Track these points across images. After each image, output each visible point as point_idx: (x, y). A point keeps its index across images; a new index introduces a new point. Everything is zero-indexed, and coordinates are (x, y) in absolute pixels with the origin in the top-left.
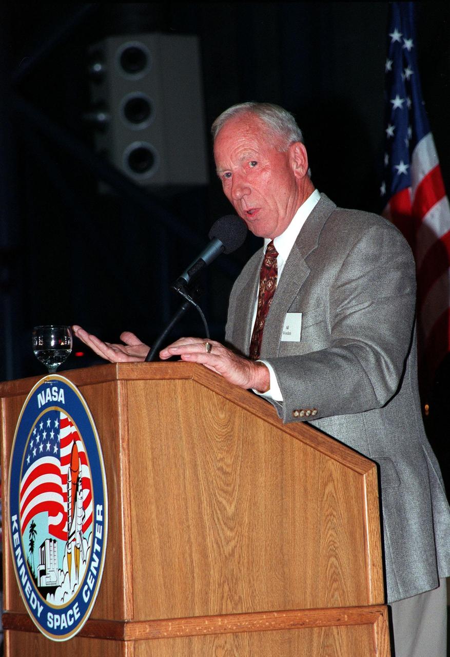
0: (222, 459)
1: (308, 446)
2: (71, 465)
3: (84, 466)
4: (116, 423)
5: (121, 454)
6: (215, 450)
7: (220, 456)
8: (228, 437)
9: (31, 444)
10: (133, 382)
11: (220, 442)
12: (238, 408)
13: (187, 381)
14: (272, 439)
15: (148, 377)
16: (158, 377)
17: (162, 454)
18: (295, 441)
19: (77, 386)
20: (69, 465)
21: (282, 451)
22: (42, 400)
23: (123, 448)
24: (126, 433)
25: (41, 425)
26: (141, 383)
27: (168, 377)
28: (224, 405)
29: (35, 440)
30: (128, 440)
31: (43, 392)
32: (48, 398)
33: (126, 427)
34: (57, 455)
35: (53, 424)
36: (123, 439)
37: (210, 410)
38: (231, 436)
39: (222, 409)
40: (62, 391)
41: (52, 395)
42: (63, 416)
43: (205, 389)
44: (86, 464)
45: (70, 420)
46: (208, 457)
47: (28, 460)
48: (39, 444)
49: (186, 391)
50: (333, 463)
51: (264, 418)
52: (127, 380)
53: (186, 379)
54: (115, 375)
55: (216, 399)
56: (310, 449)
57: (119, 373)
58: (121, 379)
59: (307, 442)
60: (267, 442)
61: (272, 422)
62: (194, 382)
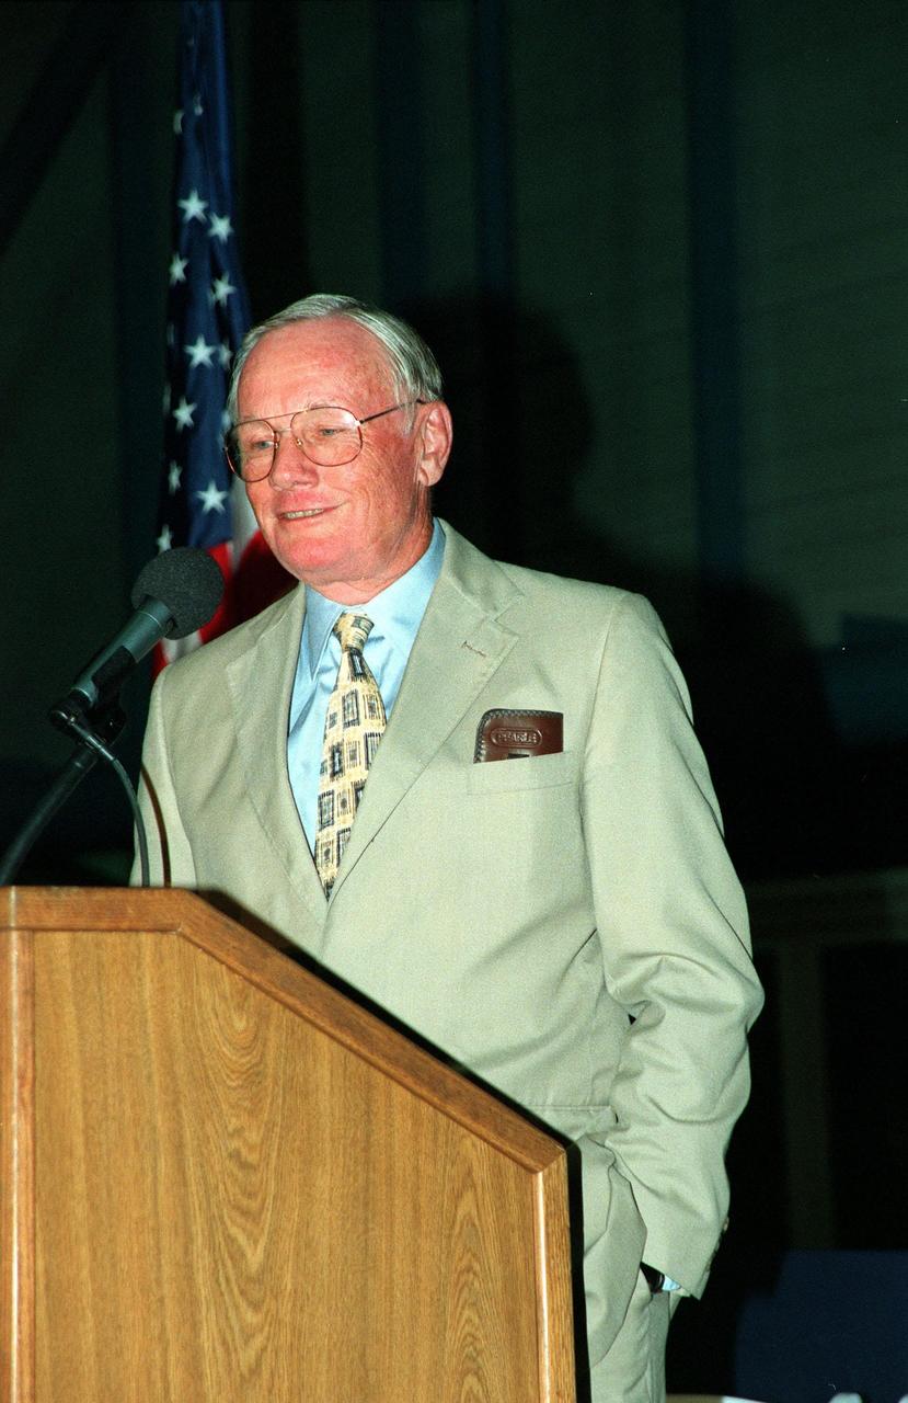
0: (238, 1132)
1: (422, 1102)
5: (15, 1116)
6: (225, 1107)
7: (233, 1123)
8: (253, 1075)
10: (46, 935)
11: (235, 1089)
12: (276, 1006)
13: (165, 937)
14: (347, 1083)
15: (81, 922)
16: (103, 925)
17: (106, 1118)
18: (397, 1090)
21: (367, 1112)
23: (21, 1100)
24: (30, 1063)
26: (62, 939)
27: (125, 925)
28: (246, 997)
30: (34, 1079)
33: (30, 1049)
36: (22, 1077)
37: (214, 1009)
38: (257, 1075)
39: (240, 1007)
43: (205, 957)
46: (208, 1123)
49: (162, 961)
50: (474, 1145)
51: (329, 1029)
52: (34, 930)
53: (164, 930)
54: (6, 916)
55: (227, 982)
56: (426, 1110)
57: (18, 913)
58: (18, 929)
59: (424, 1092)
60: (336, 1090)
61: (349, 1041)
62: (181, 940)
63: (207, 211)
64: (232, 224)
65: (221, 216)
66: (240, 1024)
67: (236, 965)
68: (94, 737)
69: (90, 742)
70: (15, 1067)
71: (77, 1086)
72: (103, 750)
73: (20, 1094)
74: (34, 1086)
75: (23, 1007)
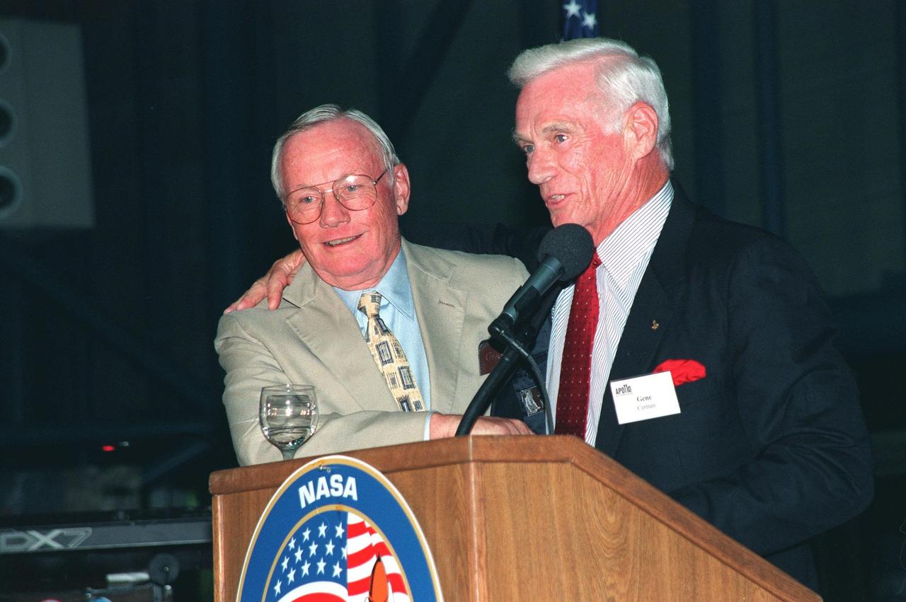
0: (613, 586)
1: (728, 568)
2: (371, 594)
3: (399, 595)
4: (466, 528)
5: (476, 576)
6: (604, 571)
7: (610, 581)
8: (621, 551)
9: (285, 564)
10: (491, 465)
11: (609, 559)
12: (633, 507)
13: (564, 466)
14: (680, 556)
15: (512, 457)
16: (525, 458)
17: (532, 577)
18: (712, 560)
19: (384, 473)
20: (367, 594)
21: (694, 574)
22: (307, 495)
23: (480, 565)
24: (484, 543)
25: (306, 535)
26: (501, 466)
27: (539, 458)
28: (615, 502)
29: (293, 558)
30: (487, 553)
31: (311, 484)
32: (320, 493)
33: (484, 534)
34: (342, 580)
35: (331, 532)
36: (480, 552)
37: (595, 511)
38: (624, 550)
39: (611, 509)
40: (351, 481)
41: (330, 487)
42: (354, 518)
43: (589, 477)
44: (403, 591)
45: (368, 525)
46: (594, 580)
47: (278, 588)
48: (301, 563)
49: (562, 480)
50: (762, 595)
51: (668, 522)
52: (485, 462)
53: (563, 461)
54: (467, 454)
55: (603, 493)
56: (730, 572)
57: (474, 452)
58: (475, 461)
59: (729, 561)
60: (673, 559)
61: (680, 529)
62: (574, 467)
63: (581, 11)
64: (597, 18)
65: (589, 13)
66: (612, 519)
67: (607, 482)
68: (516, 342)
69: (513, 346)
70: (476, 546)
71: (513, 557)
72: (522, 350)
73: (479, 562)
74: (487, 556)
75: (479, 509)
